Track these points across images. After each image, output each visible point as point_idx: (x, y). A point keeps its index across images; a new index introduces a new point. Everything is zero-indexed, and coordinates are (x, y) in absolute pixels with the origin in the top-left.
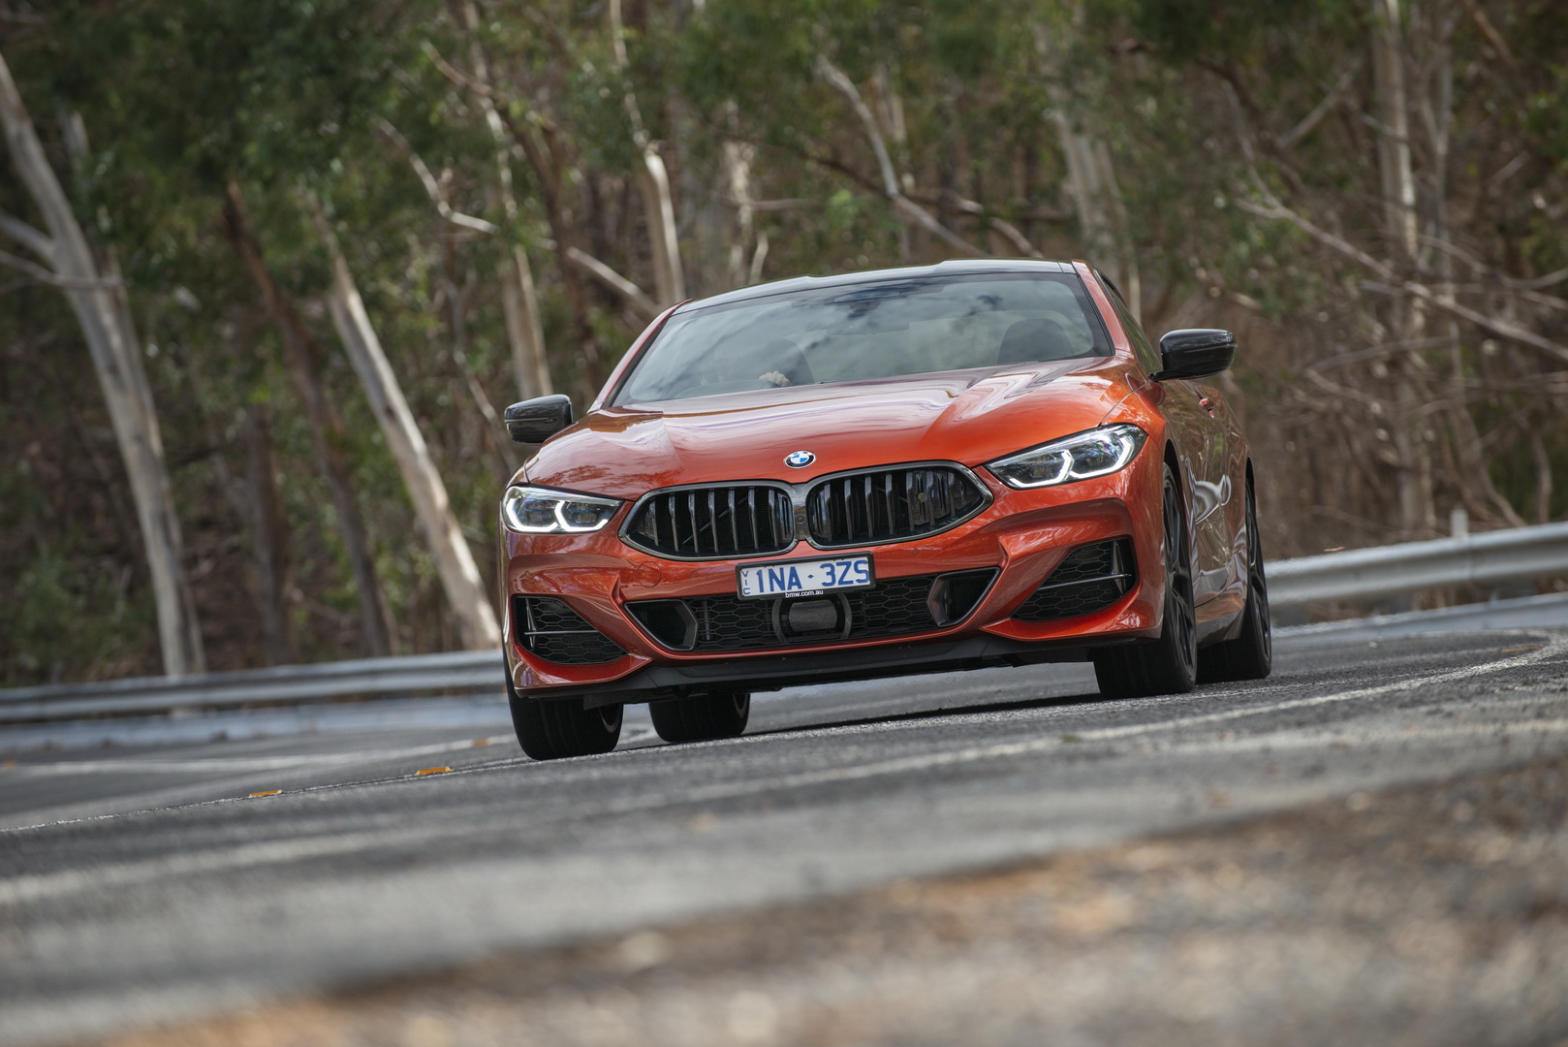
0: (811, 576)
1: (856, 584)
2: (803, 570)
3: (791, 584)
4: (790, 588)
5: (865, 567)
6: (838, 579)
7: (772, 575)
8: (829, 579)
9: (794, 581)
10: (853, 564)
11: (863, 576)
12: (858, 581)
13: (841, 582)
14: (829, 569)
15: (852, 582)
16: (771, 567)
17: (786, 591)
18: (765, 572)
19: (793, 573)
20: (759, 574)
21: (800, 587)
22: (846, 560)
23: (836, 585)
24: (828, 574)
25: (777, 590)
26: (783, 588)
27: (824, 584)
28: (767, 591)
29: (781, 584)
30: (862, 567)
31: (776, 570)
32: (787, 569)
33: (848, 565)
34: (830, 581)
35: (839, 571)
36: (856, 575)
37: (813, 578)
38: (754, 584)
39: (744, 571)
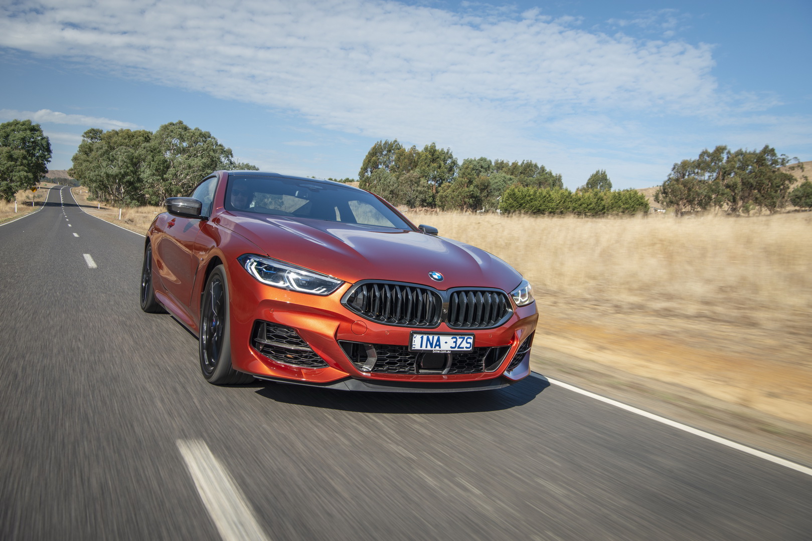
0: (446, 343)
1: (465, 349)
2: (443, 339)
3: (436, 345)
4: (435, 347)
5: (471, 341)
6: (457, 346)
7: (428, 339)
8: (454, 345)
9: (438, 344)
10: (466, 338)
11: (468, 345)
12: (466, 348)
13: (459, 347)
14: (455, 340)
15: (463, 348)
16: (428, 335)
17: (433, 349)
18: (425, 337)
19: (438, 340)
20: (422, 338)
21: (440, 348)
22: (463, 336)
23: (456, 349)
24: (454, 342)
25: (429, 348)
26: (432, 347)
27: (451, 347)
28: (424, 348)
29: (431, 345)
30: (469, 340)
31: (431, 337)
32: (436, 338)
33: (464, 338)
34: (454, 346)
35: (459, 341)
36: (466, 344)
37: (447, 344)
38: (418, 343)
39: (415, 335)
